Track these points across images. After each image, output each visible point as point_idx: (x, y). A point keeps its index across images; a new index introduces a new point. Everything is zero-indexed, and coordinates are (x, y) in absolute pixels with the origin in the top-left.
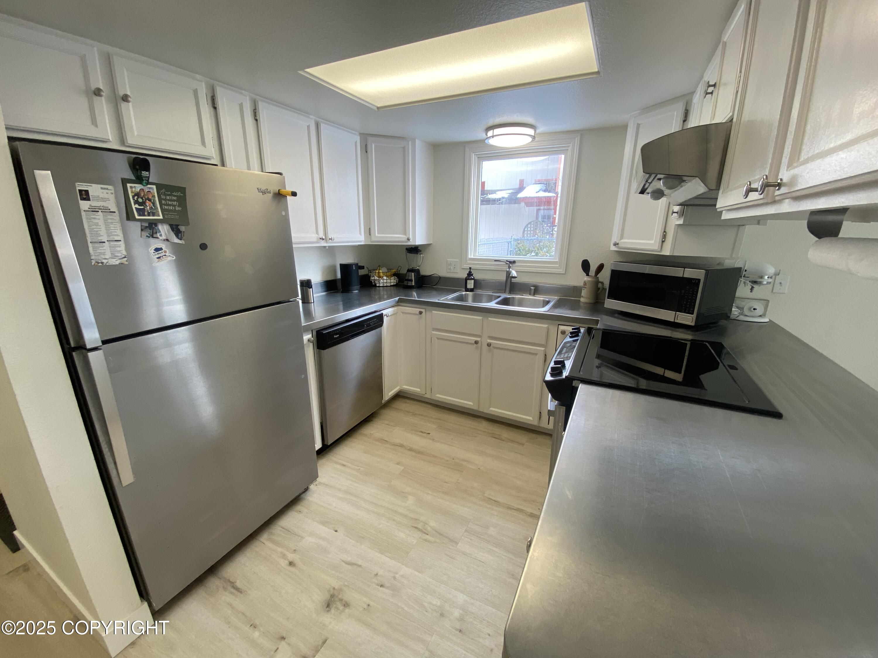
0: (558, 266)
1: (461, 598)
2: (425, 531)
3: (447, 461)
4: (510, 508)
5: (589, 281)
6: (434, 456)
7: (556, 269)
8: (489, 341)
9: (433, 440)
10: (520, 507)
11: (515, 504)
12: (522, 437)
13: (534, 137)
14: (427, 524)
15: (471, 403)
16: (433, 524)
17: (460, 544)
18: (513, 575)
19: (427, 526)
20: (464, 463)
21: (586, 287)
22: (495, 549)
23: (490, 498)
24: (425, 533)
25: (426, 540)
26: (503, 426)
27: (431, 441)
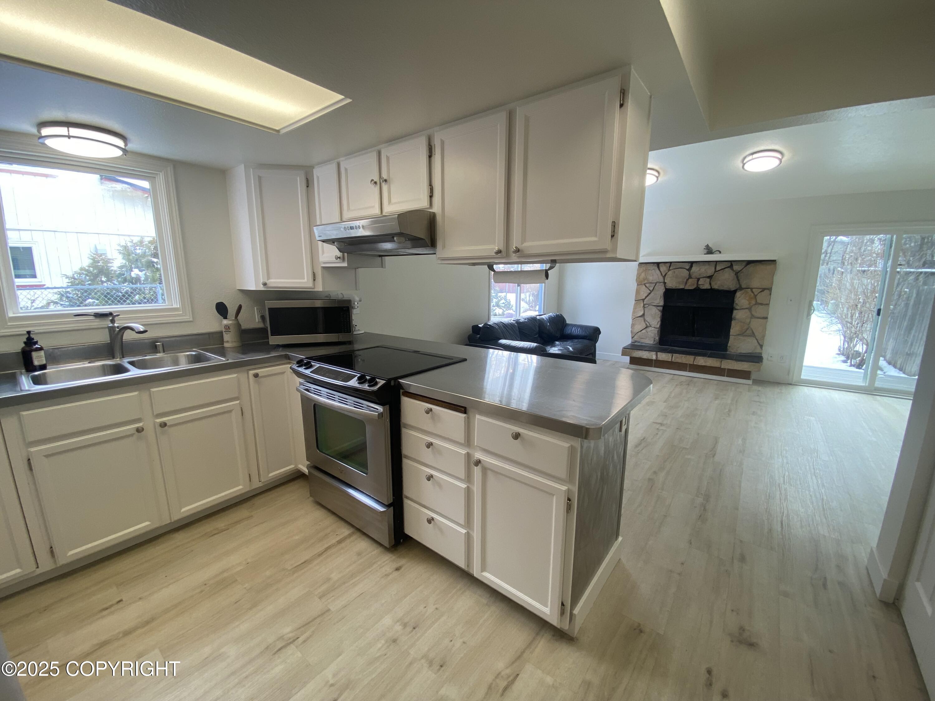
0: (181, 313)
1: (387, 621)
2: (291, 640)
3: (202, 591)
4: (320, 555)
5: (231, 324)
6: (176, 606)
7: (180, 316)
8: (159, 420)
9: (140, 599)
10: (326, 546)
11: (320, 548)
12: (242, 512)
13: (124, 150)
14: (284, 635)
15: (147, 523)
16: (288, 629)
17: (331, 608)
18: (386, 575)
19: (285, 636)
20: (225, 575)
21: (230, 330)
22: (354, 581)
23: (295, 567)
24: (294, 641)
25: (304, 641)
26: (204, 521)
27: (140, 603)
